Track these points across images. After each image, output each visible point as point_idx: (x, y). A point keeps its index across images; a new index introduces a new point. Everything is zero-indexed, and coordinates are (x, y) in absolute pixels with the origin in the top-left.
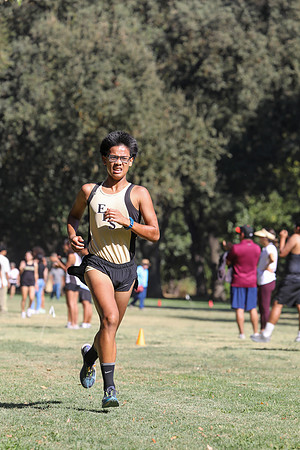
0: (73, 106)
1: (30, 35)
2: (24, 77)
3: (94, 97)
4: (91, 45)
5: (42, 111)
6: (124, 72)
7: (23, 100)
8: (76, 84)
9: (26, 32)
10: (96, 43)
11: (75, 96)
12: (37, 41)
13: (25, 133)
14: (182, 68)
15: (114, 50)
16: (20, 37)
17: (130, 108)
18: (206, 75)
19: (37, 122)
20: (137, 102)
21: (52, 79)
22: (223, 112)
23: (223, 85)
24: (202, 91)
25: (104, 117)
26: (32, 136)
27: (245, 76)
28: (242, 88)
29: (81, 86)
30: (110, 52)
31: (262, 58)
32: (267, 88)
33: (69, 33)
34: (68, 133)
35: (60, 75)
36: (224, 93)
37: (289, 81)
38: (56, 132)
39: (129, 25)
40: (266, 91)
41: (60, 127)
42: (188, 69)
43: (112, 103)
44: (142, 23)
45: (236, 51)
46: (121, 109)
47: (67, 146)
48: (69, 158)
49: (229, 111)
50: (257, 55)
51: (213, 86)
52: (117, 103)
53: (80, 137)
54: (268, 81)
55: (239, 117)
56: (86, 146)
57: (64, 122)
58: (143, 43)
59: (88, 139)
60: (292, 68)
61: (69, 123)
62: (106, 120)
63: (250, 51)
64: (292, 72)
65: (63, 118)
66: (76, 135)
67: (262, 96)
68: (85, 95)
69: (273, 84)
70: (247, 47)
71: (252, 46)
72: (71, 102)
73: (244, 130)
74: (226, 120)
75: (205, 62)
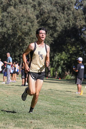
0: (16, 29)
1: (7, 11)
2: (5, 21)
3: (21, 27)
4: (21, 14)
5: (9, 30)
6: (29, 21)
7: (4, 27)
8: (17, 24)
9: (6, 11)
10: (23, 14)
11: (17, 26)
12: (8, 13)
13: (4, 35)
14: (43, 21)
15: (27, 16)
16: (4, 12)
17: (30, 30)
18: (48, 23)
19: (7, 32)
20: (32, 29)
21: (11, 22)
22: (52, 32)
23: (52, 25)
24: (47, 27)
25: (24, 32)
26: (6, 36)
27: (58, 24)
28: (57, 27)
29: (18, 24)
30: (26, 16)
31: (62, 19)
32: (63, 27)
33: (16, 11)
34: (15, 35)
35: (13, 21)
36: (53, 28)
37: (69, 25)
38: (12, 35)
39: (31, 10)
40: (63, 28)
41: (13, 34)
42: (44, 21)
43: (26, 29)
44: (34, 10)
45: (56, 17)
46: (28, 30)
47: (14, 39)
48: (15, 41)
49: (54, 32)
50: (61, 19)
51: (50, 26)
52: (27, 29)
53: (18, 36)
54: (63, 25)
55: (56, 33)
56: (19, 39)
57: (14, 33)
58: (34, 15)
59: (20, 37)
60: (69, 22)
61: (15, 33)
62: (24, 33)
63: (59, 18)
64: (69, 23)
65: (14, 32)
66: (17, 36)
67: (62, 28)
68: (19, 27)
69: (65, 26)
70: (59, 17)
71: (60, 17)
72: (16, 28)
73: (57, 36)
74: (53, 34)
75: (49, 20)
